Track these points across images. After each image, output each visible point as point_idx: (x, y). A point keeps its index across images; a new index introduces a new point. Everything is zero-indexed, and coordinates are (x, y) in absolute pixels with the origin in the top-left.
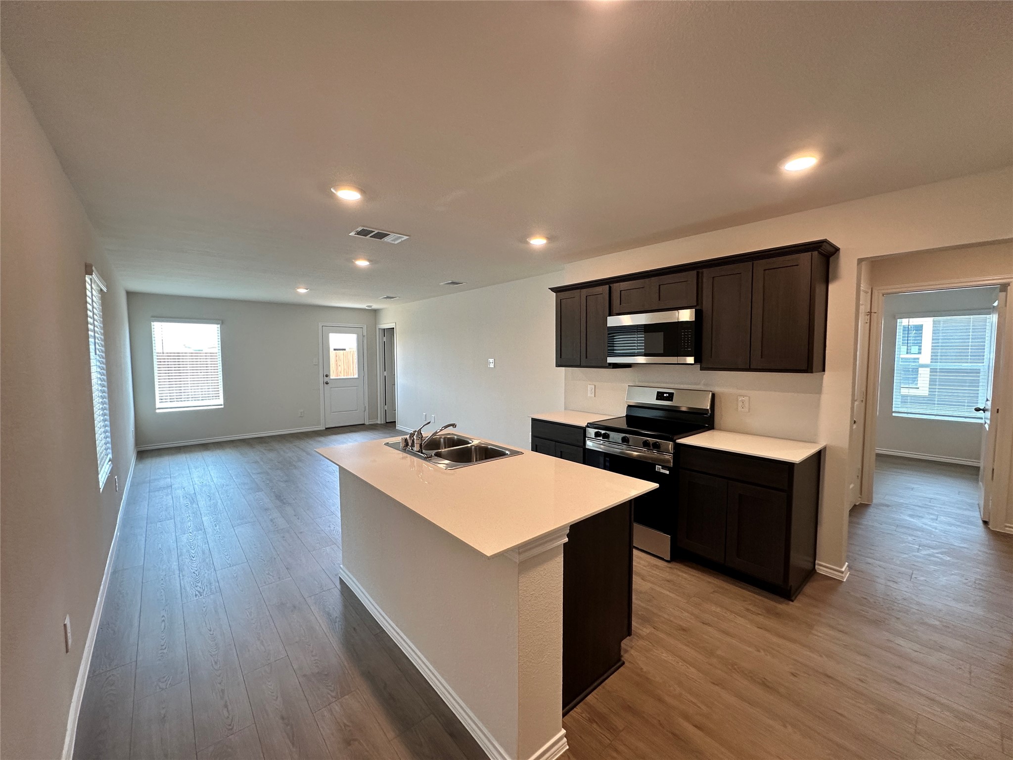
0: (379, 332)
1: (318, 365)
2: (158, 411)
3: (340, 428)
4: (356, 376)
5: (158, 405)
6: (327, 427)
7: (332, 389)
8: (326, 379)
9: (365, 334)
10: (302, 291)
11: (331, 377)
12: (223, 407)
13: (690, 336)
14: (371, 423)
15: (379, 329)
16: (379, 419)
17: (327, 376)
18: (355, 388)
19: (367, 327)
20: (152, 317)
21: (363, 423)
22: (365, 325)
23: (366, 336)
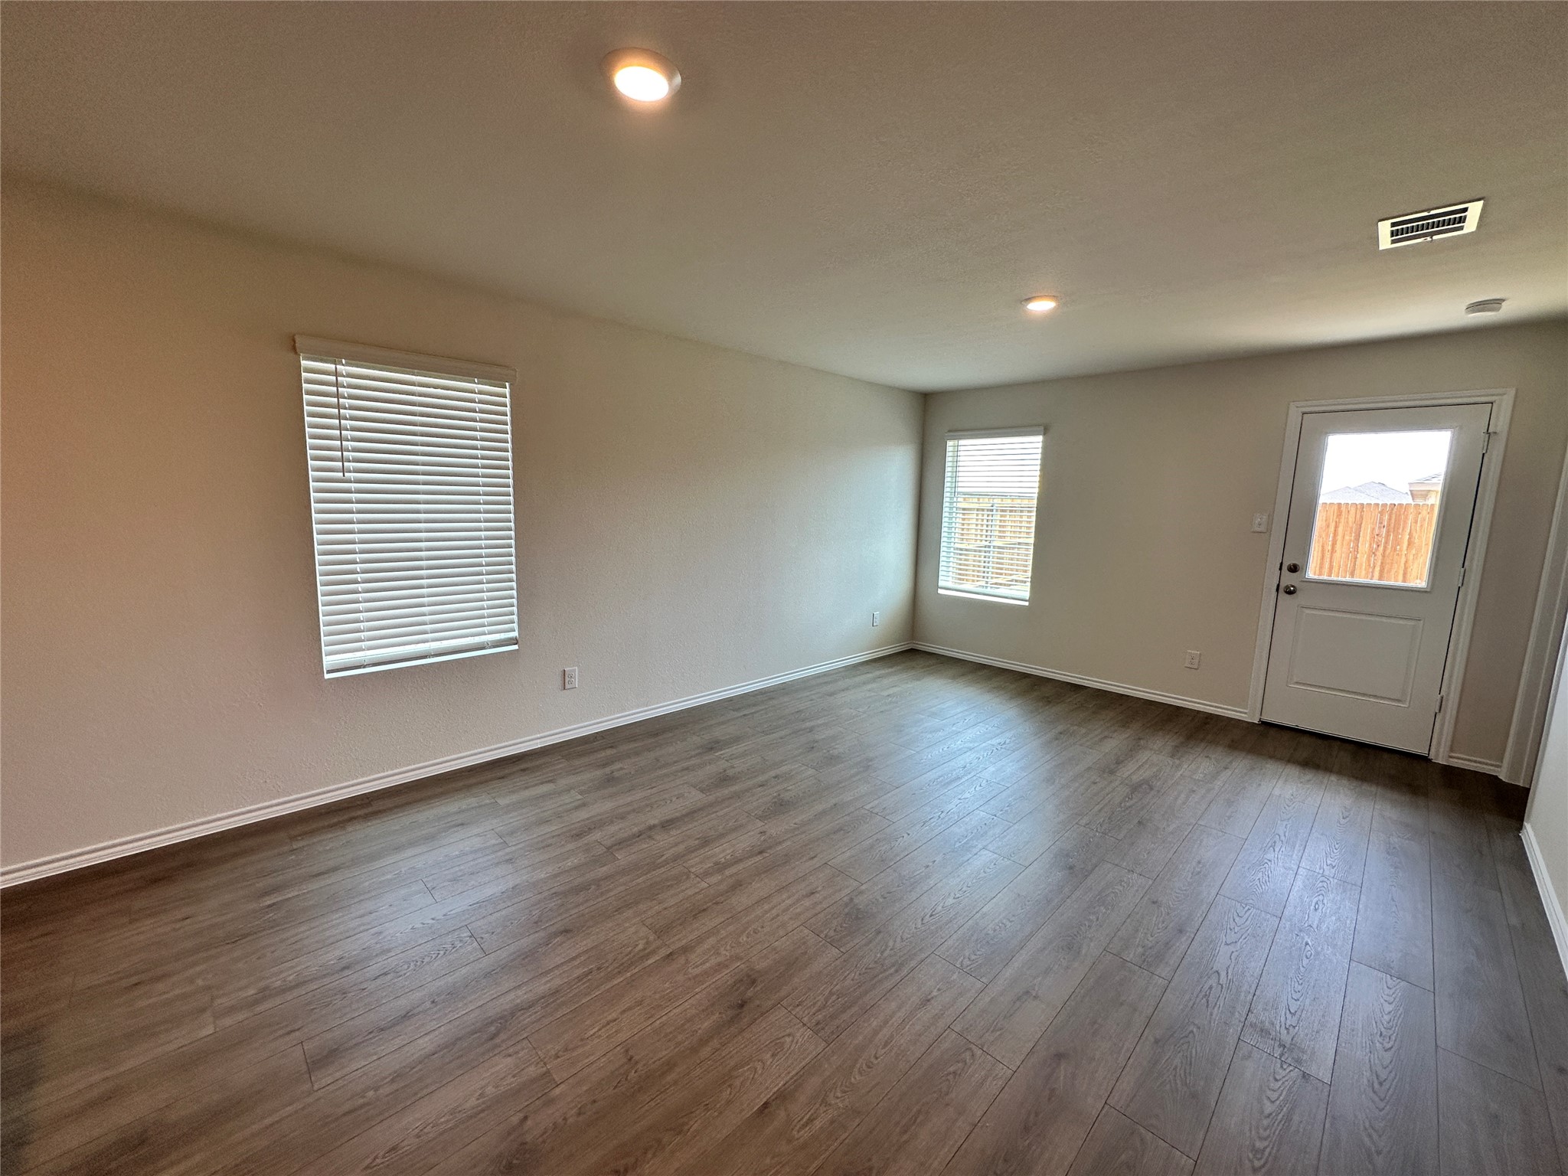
2: (940, 591)
4: (1421, 583)
5: (945, 581)
6: (1267, 718)
8: (1289, 579)
11: (1311, 573)
12: (1027, 604)
14: (1455, 763)
17: (1294, 569)
18: (1412, 623)
19: (1516, 397)
20: (950, 431)
21: (1421, 750)
22: (1512, 392)
23: (1503, 437)
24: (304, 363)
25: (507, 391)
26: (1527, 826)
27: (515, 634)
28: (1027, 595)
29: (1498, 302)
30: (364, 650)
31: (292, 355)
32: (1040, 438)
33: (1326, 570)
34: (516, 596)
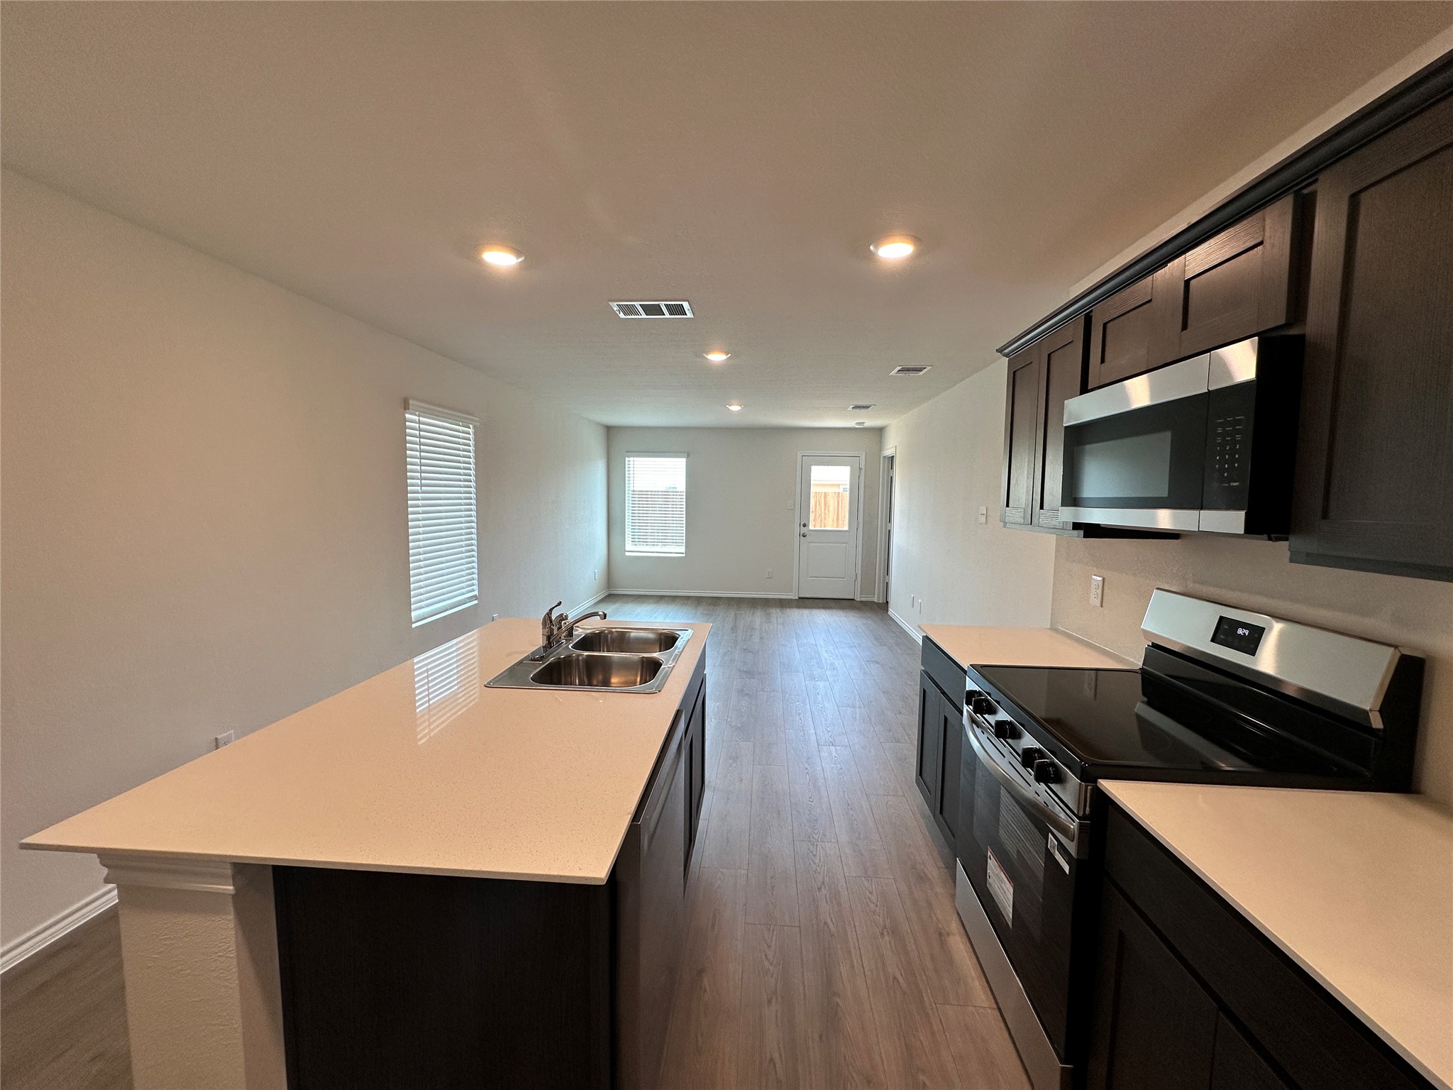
0: (884, 461)
1: (794, 509)
2: (627, 554)
3: (817, 600)
4: (846, 528)
5: (629, 546)
6: (801, 596)
7: (811, 544)
8: (804, 530)
9: (863, 466)
10: (735, 408)
11: (811, 527)
12: (684, 555)
13: (1238, 437)
14: (863, 599)
15: (885, 457)
16: (876, 596)
17: (804, 525)
18: (845, 545)
19: (866, 455)
20: (627, 452)
21: (852, 597)
22: (864, 453)
23: (864, 469)
24: (407, 416)
25: (471, 431)
26: (890, 609)
27: (476, 593)
28: (683, 551)
29: (864, 423)
30: (424, 607)
31: (402, 410)
32: (684, 460)
33: (823, 526)
34: (477, 567)
